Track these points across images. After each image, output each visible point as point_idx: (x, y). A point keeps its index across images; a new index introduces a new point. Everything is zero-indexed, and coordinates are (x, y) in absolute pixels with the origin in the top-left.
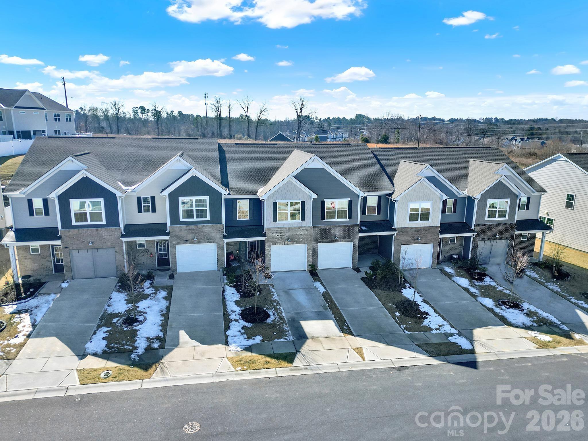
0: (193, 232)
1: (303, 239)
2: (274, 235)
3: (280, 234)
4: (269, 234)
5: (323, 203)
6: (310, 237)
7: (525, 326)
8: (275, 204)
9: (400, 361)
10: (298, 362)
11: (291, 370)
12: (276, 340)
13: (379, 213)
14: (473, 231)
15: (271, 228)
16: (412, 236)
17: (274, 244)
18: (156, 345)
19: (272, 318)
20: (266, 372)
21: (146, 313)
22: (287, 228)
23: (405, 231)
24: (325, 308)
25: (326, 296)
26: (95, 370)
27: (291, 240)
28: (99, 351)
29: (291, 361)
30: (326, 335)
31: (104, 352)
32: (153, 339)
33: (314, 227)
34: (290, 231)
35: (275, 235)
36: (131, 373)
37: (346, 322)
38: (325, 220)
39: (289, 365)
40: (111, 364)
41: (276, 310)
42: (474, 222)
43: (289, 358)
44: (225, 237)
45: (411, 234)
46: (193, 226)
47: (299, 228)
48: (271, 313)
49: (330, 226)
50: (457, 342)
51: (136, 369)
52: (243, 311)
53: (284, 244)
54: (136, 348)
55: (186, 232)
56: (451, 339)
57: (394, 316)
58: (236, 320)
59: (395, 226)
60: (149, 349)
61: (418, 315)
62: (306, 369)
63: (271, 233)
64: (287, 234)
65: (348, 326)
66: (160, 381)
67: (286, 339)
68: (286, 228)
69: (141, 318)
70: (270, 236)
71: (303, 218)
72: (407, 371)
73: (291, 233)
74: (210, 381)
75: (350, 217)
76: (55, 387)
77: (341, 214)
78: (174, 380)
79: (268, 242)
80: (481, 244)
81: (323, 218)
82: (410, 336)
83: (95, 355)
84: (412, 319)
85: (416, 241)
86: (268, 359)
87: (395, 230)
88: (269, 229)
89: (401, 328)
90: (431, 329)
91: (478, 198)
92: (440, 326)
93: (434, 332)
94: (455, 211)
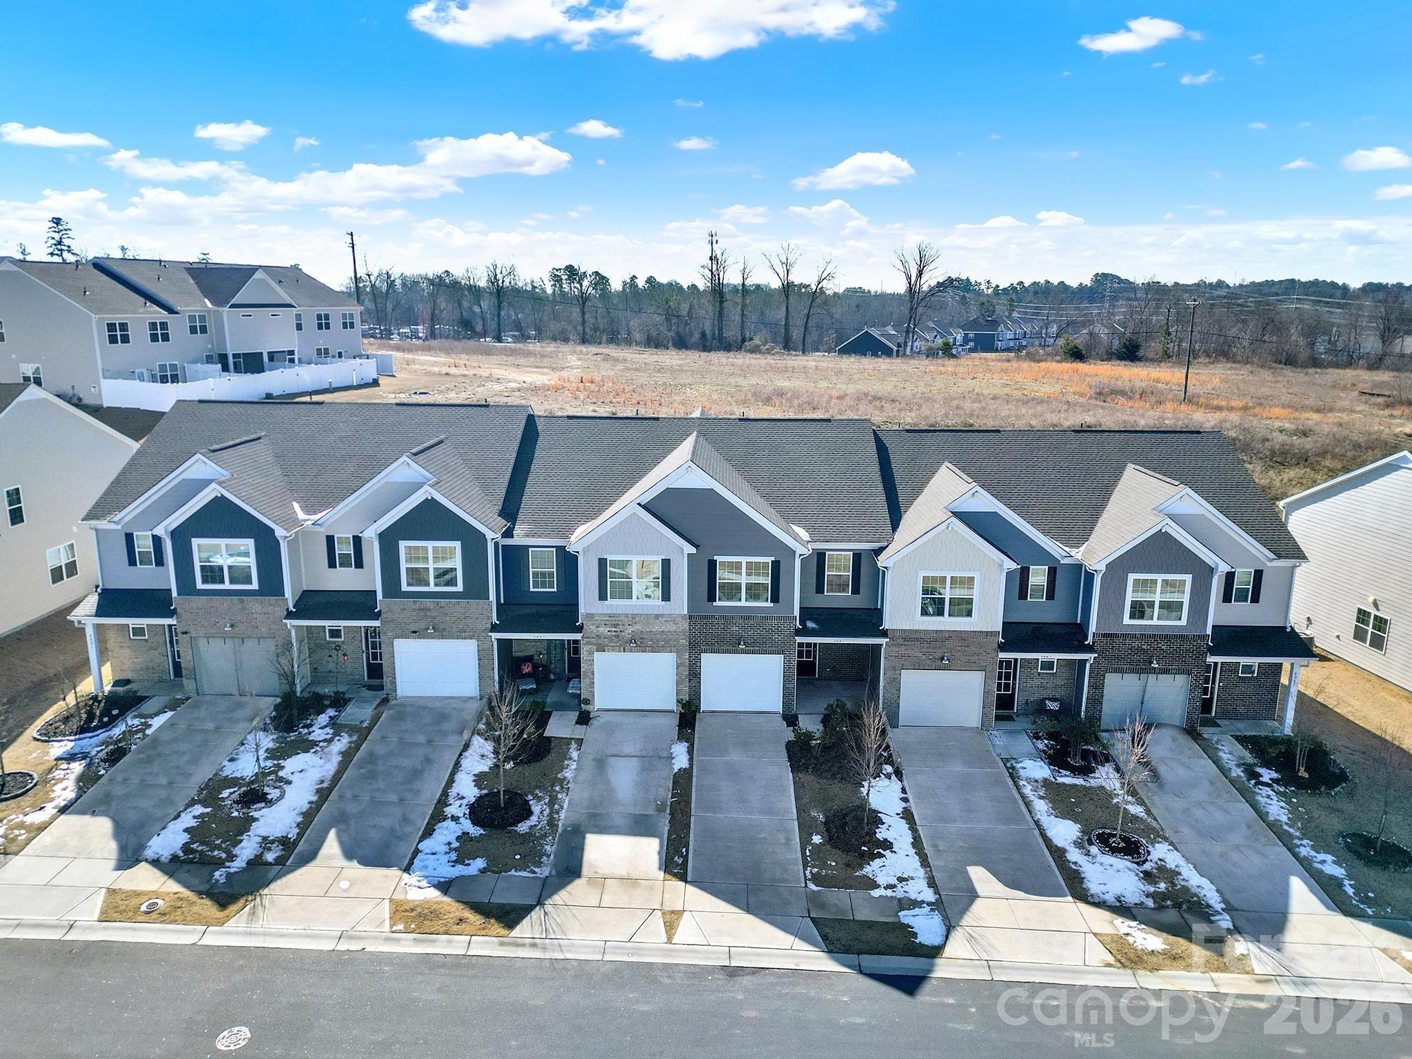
0: (428, 614)
1: (667, 642)
2: (601, 629)
3: (614, 629)
4: (590, 628)
5: (712, 565)
6: (683, 639)
7: (1118, 904)
8: (602, 563)
9: (746, 954)
10: (524, 929)
11: (502, 944)
12: (513, 872)
13: (856, 590)
14: (1090, 649)
15: (593, 614)
16: (928, 650)
17: (601, 649)
18: (270, 857)
19: (533, 820)
20: (449, 942)
21: (290, 783)
22: (630, 616)
23: (911, 637)
24: (660, 809)
25: (682, 781)
26: (137, 894)
27: (640, 643)
28: (166, 855)
29: (511, 925)
30: (624, 873)
31: (174, 858)
32: (272, 842)
33: (690, 617)
34: (636, 623)
35: (603, 630)
36: (195, 909)
37: (687, 846)
38: (718, 603)
39: (504, 932)
40: (173, 887)
41: (553, 800)
42: (1093, 628)
43: (509, 916)
44: (494, 628)
45: (925, 645)
46: (428, 602)
47: (657, 616)
48: (536, 809)
49: (729, 616)
50: (913, 925)
51: (207, 902)
52: (480, 799)
53: (624, 651)
54: (232, 857)
55: (414, 614)
56: (906, 917)
57: (805, 841)
58: (455, 819)
59: (887, 625)
60: (256, 863)
61: (863, 848)
62: (534, 945)
63: (593, 624)
64: (630, 630)
65: (686, 858)
66: (237, 933)
67: (534, 872)
68: (627, 616)
69: (273, 794)
70: (592, 632)
71: (666, 597)
72: (747, 981)
73: (638, 627)
74: (327, 946)
75: (775, 599)
76: (52, 919)
77: (754, 591)
78: (265, 934)
79: (588, 643)
80: (1111, 680)
81: (712, 598)
82: (813, 898)
83: (155, 863)
84: (844, 856)
85: (939, 663)
86: (468, 914)
87: (884, 634)
88: (590, 616)
89: (805, 874)
90: (876, 886)
91: (1101, 571)
92: (901, 879)
93: (876, 893)
94: (1051, 596)
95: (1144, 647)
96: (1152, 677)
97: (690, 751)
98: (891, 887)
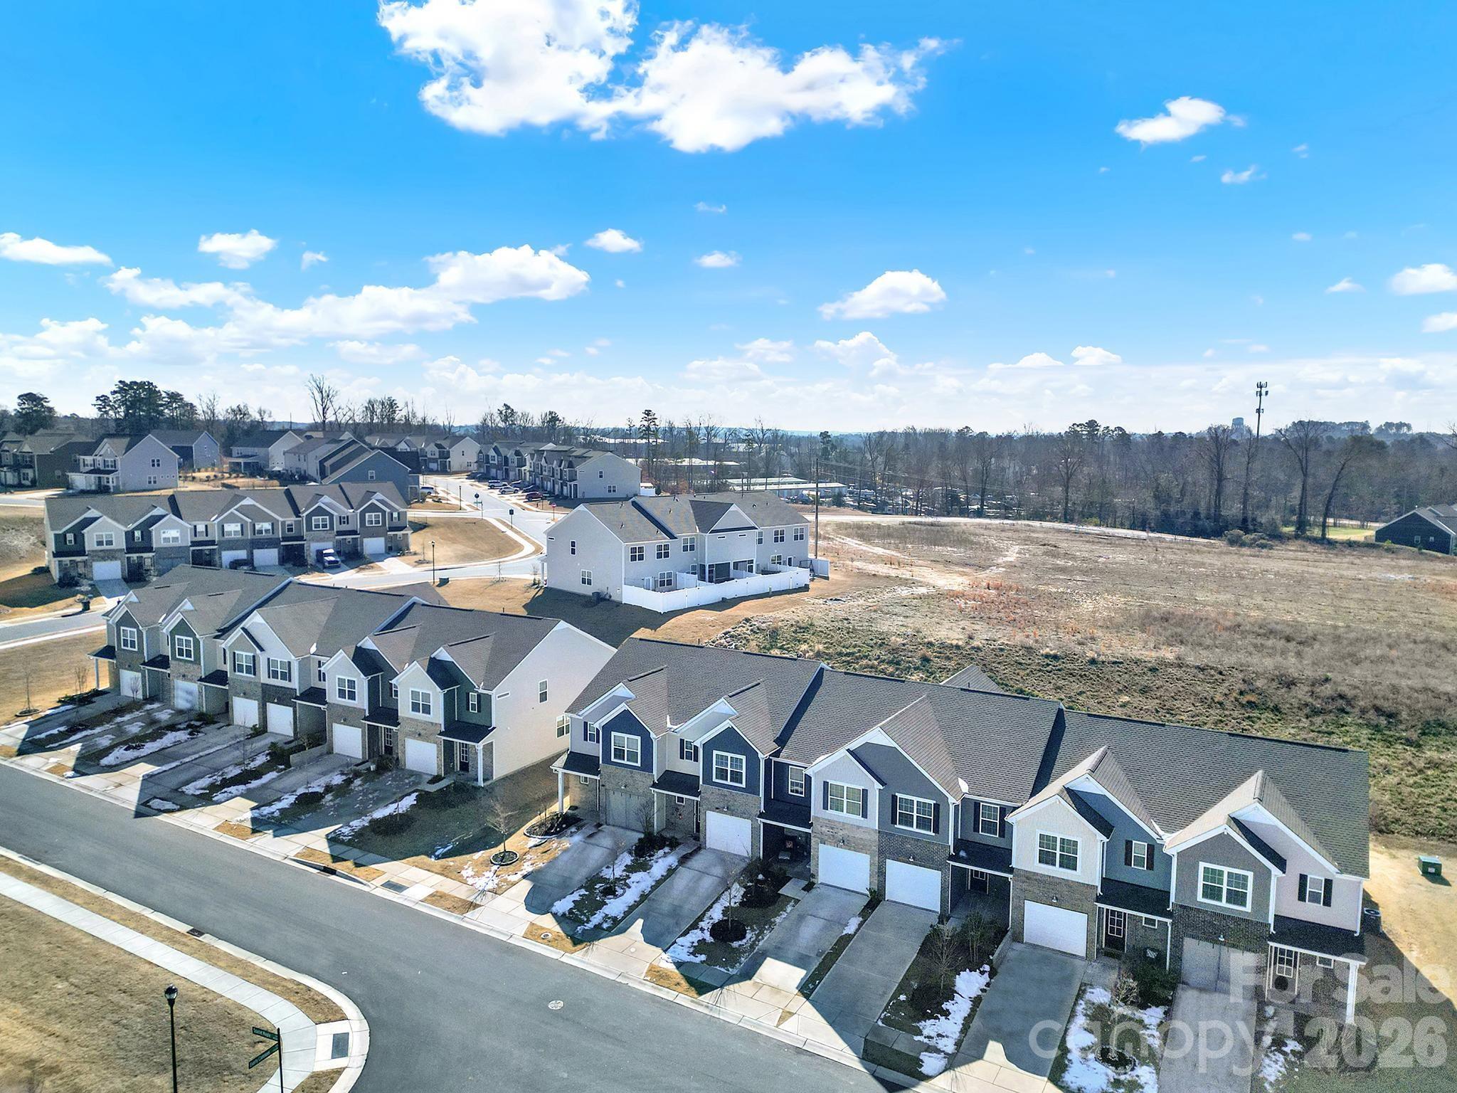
1: (864, 846)
2: (823, 829)
3: (832, 830)
4: (816, 826)
5: (894, 799)
6: (875, 846)
8: (826, 785)
9: (815, 1046)
10: (707, 998)
11: (692, 1001)
12: (717, 967)
13: (1002, 835)
14: (1169, 915)
15: (819, 818)
16: (1044, 890)
17: (824, 842)
18: (605, 926)
19: (744, 941)
20: (668, 992)
21: (629, 887)
22: (841, 824)
23: (1029, 877)
24: (819, 955)
25: (845, 941)
26: (542, 928)
27: (844, 843)
28: (560, 913)
29: (700, 994)
30: (775, 984)
31: (564, 915)
32: (609, 918)
33: (879, 832)
34: (846, 829)
35: (825, 830)
36: (564, 942)
37: (821, 980)
38: (898, 826)
39: (696, 996)
40: (558, 929)
41: (761, 933)
42: (1172, 898)
43: (701, 988)
44: (761, 816)
45: (1042, 885)
46: (725, 791)
47: (858, 827)
48: (748, 936)
49: (905, 838)
50: (924, 1061)
51: (569, 940)
52: (720, 922)
53: (837, 847)
54: (588, 921)
55: (719, 797)
56: (923, 1055)
57: (895, 996)
58: (702, 930)
59: (1014, 864)
60: (598, 927)
61: (928, 1011)
62: (707, 1007)
63: (819, 825)
64: (841, 833)
65: (816, 986)
66: (577, 960)
67: (728, 970)
68: (839, 823)
69: (620, 891)
70: (819, 829)
71: (865, 815)
72: (804, 1058)
73: (845, 832)
74: (612, 977)
75: (936, 830)
76: (505, 930)
77: (922, 823)
78: (587, 964)
79: (815, 837)
80: (1189, 943)
81: (894, 822)
82: (876, 1029)
83: (555, 915)
84: (913, 1012)
85: (1052, 900)
86: (683, 982)
87: (1011, 871)
88: (817, 819)
89: (880, 1015)
90: (920, 1033)
91: (1179, 853)
92: (939, 1035)
93: (917, 1038)
94: (1151, 867)
95: (1214, 923)
96: (1222, 949)
97: (860, 925)
98: (929, 1037)
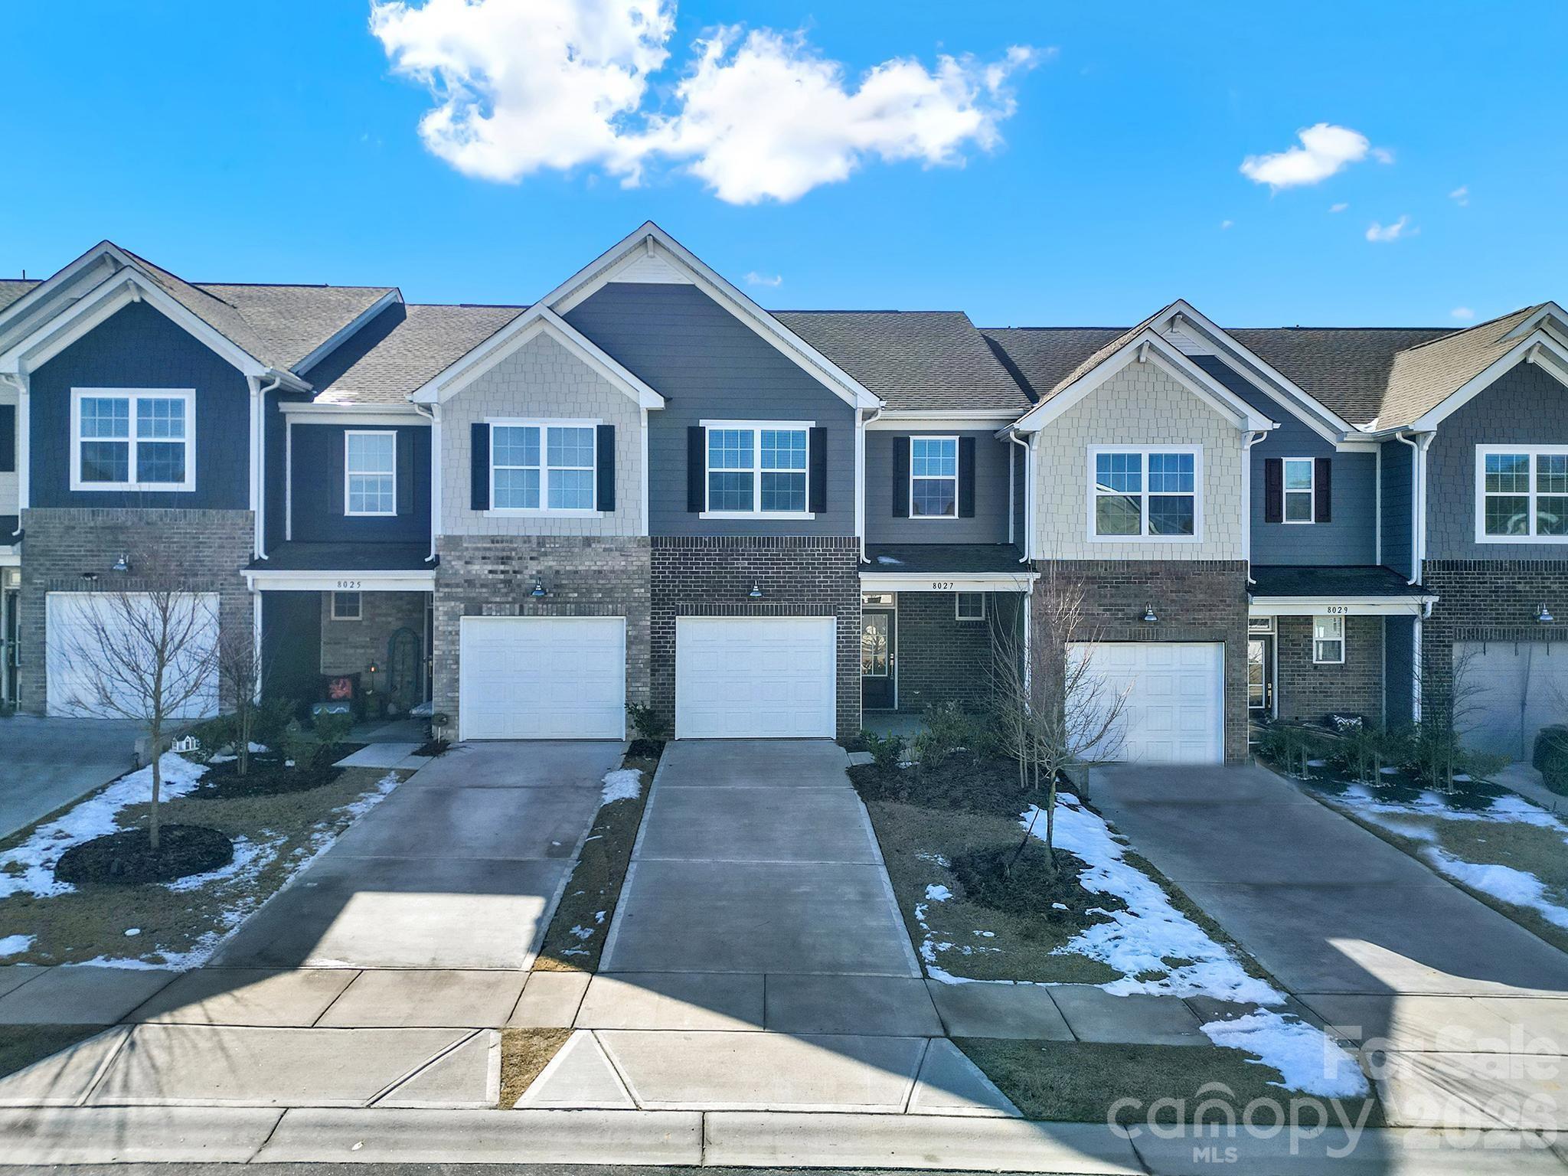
0: (121, 537)
1: (609, 592)
2: (475, 568)
3: (502, 567)
4: (454, 563)
5: (696, 436)
6: (641, 587)
8: (480, 433)
13: (967, 510)
14: (1418, 593)
15: (460, 537)
16: (1112, 601)
17: (475, 609)
22: (534, 541)
25: (620, 814)
27: (553, 596)
33: (654, 542)
34: (545, 554)
35: (480, 569)
38: (707, 515)
42: (1419, 551)
45: (1108, 591)
46: (121, 515)
47: (588, 541)
48: (244, 855)
49: (730, 538)
53: (521, 613)
55: (91, 537)
59: (1033, 551)
61: (1056, 906)
63: (459, 558)
64: (533, 568)
68: (527, 539)
70: (456, 573)
71: (606, 502)
73: (550, 563)
75: (819, 505)
77: (779, 491)
79: (448, 598)
80: (1466, 656)
81: (695, 504)
84: (1013, 920)
85: (1136, 627)
87: (1030, 567)
88: (452, 542)
91: (1426, 433)
92: (1172, 963)
94: (1324, 515)
95: (1520, 587)
96: (1538, 650)
97: (646, 780)
98: (1153, 976)
